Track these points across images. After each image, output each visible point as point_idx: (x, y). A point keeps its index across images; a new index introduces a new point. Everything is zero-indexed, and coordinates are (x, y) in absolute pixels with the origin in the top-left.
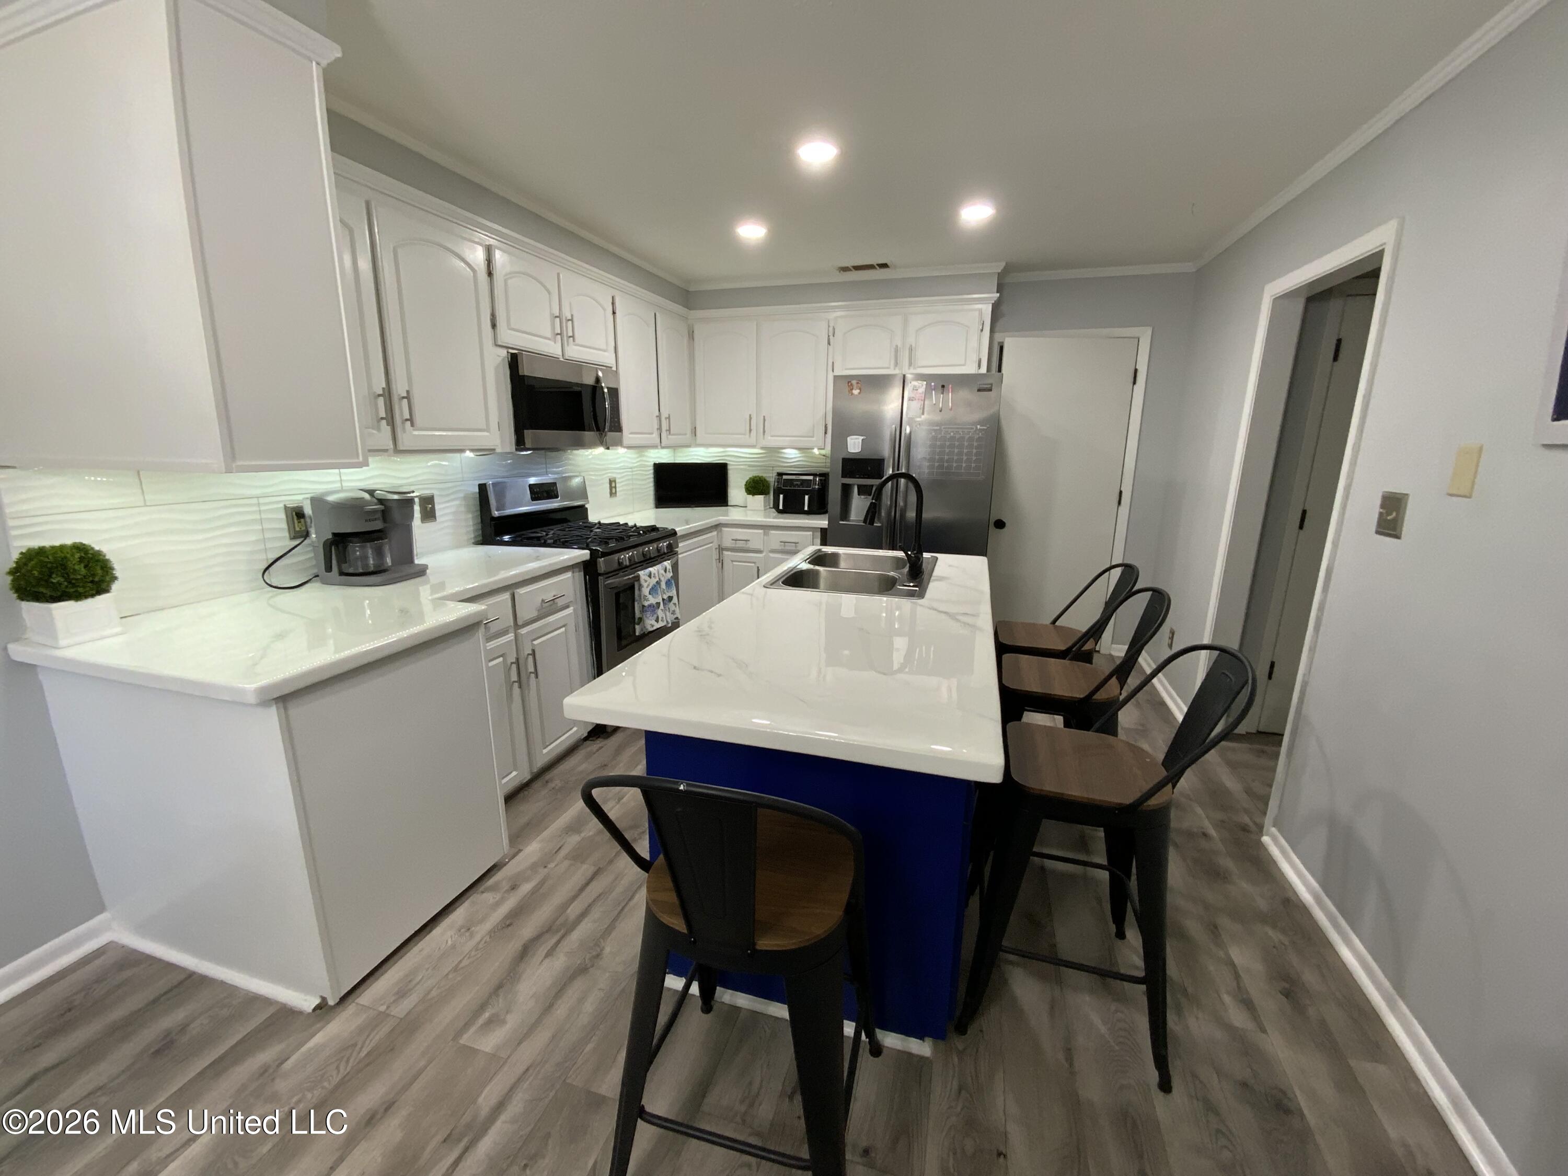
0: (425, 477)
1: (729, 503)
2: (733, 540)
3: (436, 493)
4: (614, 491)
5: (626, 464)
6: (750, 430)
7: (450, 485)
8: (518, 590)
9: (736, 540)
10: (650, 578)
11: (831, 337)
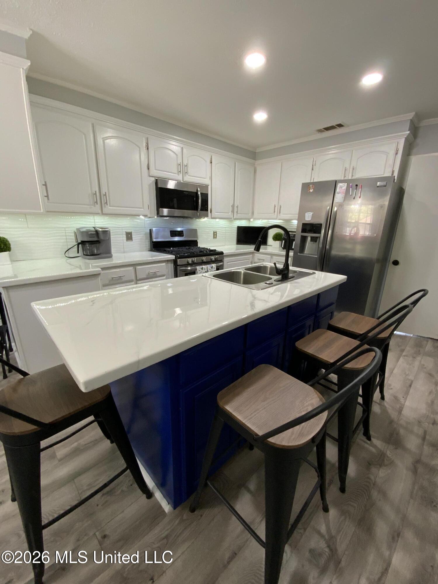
0: (128, 225)
1: (268, 244)
2: (258, 259)
3: (133, 231)
4: (215, 236)
5: (223, 226)
6: (275, 212)
7: (137, 229)
8: (137, 267)
9: (259, 259)
10: (202, 270)
11: (314, 166)
